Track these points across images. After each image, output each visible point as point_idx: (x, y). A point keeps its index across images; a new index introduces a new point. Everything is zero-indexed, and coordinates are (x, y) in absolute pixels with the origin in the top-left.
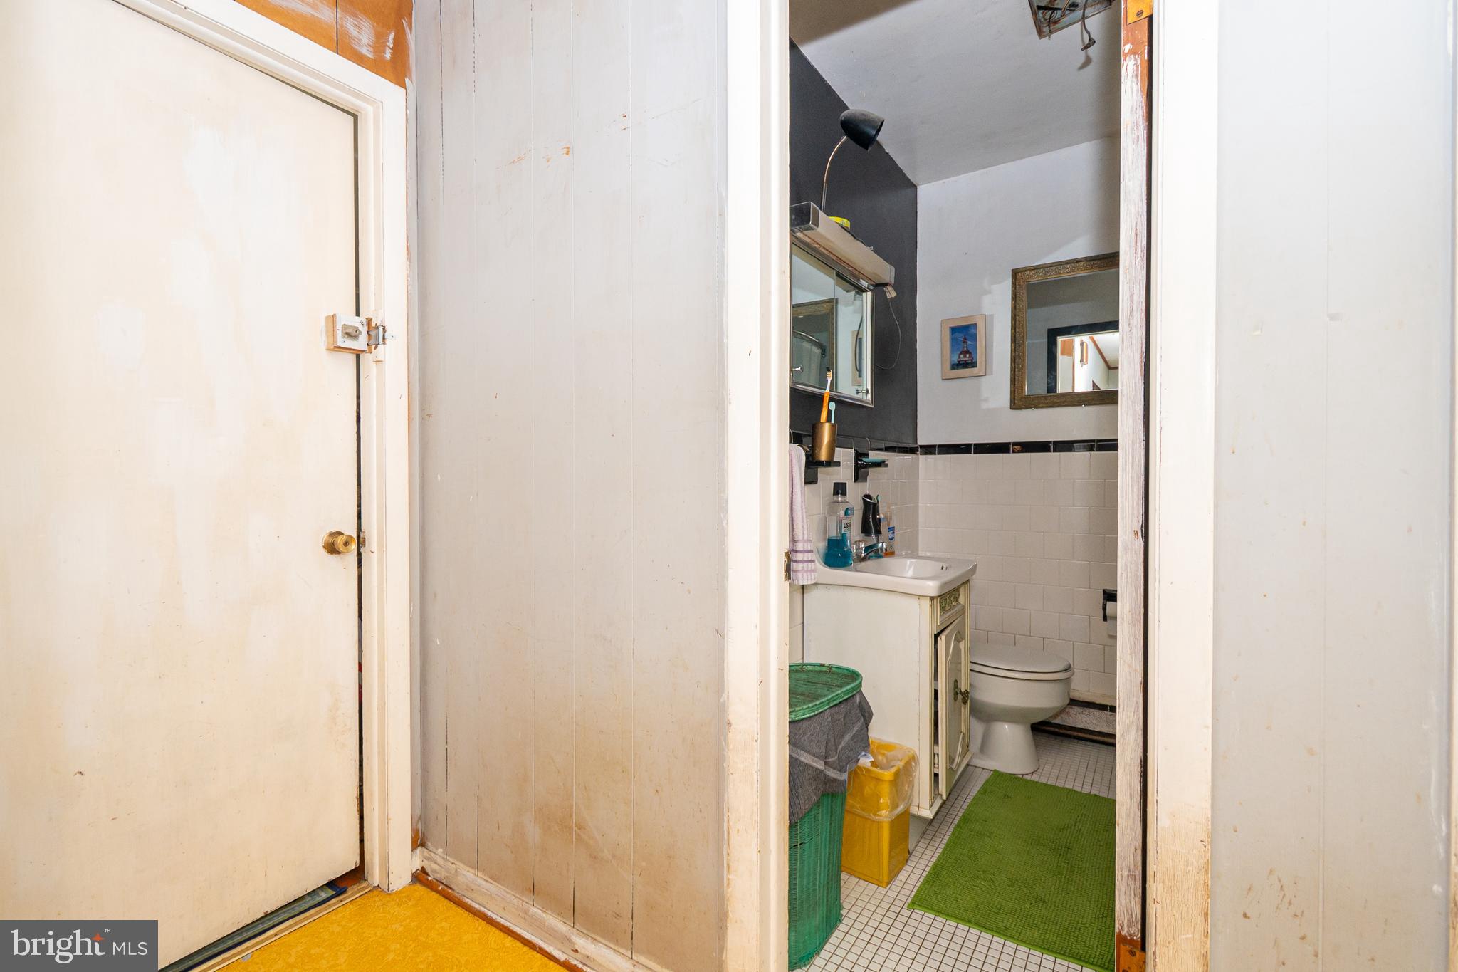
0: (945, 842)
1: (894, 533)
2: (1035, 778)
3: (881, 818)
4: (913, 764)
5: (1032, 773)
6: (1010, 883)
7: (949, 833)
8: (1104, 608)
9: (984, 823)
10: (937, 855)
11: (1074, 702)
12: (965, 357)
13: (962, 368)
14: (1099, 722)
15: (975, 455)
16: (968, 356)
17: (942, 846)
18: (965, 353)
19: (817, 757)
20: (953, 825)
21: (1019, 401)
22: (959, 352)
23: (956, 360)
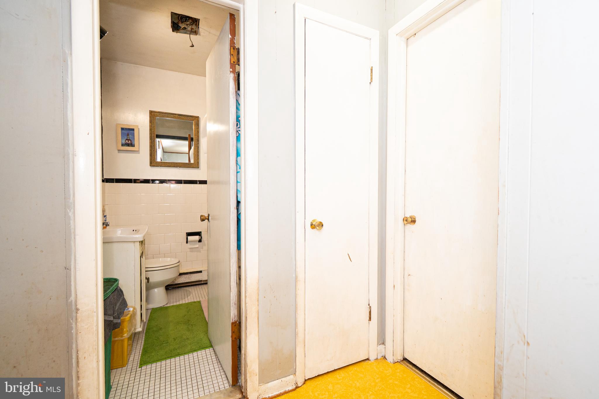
0: (143, 339)
1: (106, 218)
2: (168, 305)
3: (125, 337)
4: (135, 311)
5: (167, 304)
6: (174, 340)
7: (144, 336)
8: (187, 239)
9: (157, 327)
10: (142, 345)
11: (181, 274)
12: (128, 142)
13: (126, 146)
14: (186, 279)
15: (134, 184)
16: (130, 141)
17: (143, 341)
18: (128, 140)
19: (110, 316)
20: (144, 333)
21: (153, 163)
22: (125, 139)
23: (124, 142)
